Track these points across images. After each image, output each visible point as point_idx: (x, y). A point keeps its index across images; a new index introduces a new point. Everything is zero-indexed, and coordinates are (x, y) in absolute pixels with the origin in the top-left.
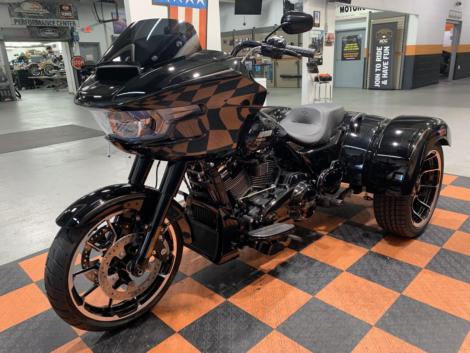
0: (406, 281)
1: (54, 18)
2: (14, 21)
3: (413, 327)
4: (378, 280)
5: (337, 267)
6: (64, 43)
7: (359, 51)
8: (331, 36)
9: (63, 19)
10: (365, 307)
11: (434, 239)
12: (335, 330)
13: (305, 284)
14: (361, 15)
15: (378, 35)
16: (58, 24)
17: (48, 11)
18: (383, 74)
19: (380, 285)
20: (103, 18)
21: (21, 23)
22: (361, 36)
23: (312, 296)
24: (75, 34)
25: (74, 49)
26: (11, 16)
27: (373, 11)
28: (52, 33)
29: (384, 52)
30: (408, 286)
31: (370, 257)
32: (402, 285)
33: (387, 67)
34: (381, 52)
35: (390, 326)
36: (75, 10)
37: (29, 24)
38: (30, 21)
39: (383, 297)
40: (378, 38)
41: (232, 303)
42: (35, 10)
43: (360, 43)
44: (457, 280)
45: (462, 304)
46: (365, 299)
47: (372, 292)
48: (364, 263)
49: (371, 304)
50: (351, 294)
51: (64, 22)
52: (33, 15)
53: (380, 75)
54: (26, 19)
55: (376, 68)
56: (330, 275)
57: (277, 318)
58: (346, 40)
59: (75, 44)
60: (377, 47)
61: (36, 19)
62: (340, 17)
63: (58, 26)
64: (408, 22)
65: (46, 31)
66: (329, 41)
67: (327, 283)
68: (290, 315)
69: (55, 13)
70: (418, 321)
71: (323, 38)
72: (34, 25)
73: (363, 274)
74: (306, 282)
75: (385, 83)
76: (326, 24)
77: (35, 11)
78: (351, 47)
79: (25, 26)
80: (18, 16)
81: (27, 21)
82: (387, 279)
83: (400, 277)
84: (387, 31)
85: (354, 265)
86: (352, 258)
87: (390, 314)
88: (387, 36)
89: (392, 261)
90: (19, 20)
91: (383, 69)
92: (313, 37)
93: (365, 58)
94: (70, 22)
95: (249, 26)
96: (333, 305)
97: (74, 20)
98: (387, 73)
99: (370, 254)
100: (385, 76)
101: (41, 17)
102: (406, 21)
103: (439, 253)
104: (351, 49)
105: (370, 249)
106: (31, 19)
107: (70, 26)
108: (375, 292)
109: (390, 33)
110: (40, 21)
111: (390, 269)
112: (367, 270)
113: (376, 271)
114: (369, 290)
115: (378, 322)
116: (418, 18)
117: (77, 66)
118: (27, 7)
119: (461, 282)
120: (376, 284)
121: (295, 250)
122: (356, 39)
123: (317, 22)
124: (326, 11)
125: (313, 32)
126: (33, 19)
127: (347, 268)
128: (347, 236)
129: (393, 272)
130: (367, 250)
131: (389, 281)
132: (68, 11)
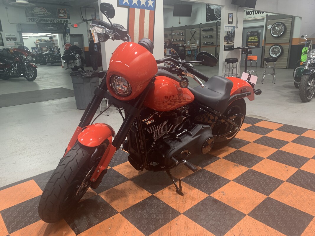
0: (300, 228)
1: (54, 18)
2: (28, 19)
4: (276, 226)
6: (60, 34)
7: (259, 42)
9: (60, 18)
14: (260, 17)
16: (56, 22)
17: (51, 13)
20: (86, 18)
21: (33, 21)
22: (260, 31)
24: (67, 29)
25: (66, 38)
26: (27, 16)
27: (269, 14)
28: (53, 27)
31: (268, 203)
36: (68, 13)
37: (38, 21)
42: (42, 12)
43: (259, 36)
48: (264, 208)
51: (60, 20)
52: (41, 16)
54: (36, 18)
56: (235, 219)
58: (249, 34)
59: (68, 35)
61: (43, 18)
62: (246, 18)
64: (294, 22)
65: (49, 26)
67: (232, 225)
69: (55, 14)
72: (41, 22)
73: (263, 218)
76: (237, 22)
78: (253, 39)
79: (35, 23)
80: (31, 16)
82: (284, 225)
83: (295, 224)
85: (255, 210)
86: (253, 204)
89: (287, 208)
90: (31, 19)
92: (227, 31)
93: (263, 46)
94: (65, 20)
95: (183, 24)
97: (67, 20)
99: (268, 200)
101: (46, 17)
102: (293, 21)
104: (253, 40)
105: (268, 196)
106: (39, 18)
107: (64, 23)
110: (45, 20)
113: (273, 217)
116: (301, 19)
118: (37, 10)
121: (207, 193)
122: (256, 33)
123: (230, 20)
124: (237, 13)
125: (228, 27)
126: (41, 18)
127: (249, 212)
128: (249, 182)
129: (289, 219)
130: (266, 197)
131: (285, 227)
132: (64, 13)
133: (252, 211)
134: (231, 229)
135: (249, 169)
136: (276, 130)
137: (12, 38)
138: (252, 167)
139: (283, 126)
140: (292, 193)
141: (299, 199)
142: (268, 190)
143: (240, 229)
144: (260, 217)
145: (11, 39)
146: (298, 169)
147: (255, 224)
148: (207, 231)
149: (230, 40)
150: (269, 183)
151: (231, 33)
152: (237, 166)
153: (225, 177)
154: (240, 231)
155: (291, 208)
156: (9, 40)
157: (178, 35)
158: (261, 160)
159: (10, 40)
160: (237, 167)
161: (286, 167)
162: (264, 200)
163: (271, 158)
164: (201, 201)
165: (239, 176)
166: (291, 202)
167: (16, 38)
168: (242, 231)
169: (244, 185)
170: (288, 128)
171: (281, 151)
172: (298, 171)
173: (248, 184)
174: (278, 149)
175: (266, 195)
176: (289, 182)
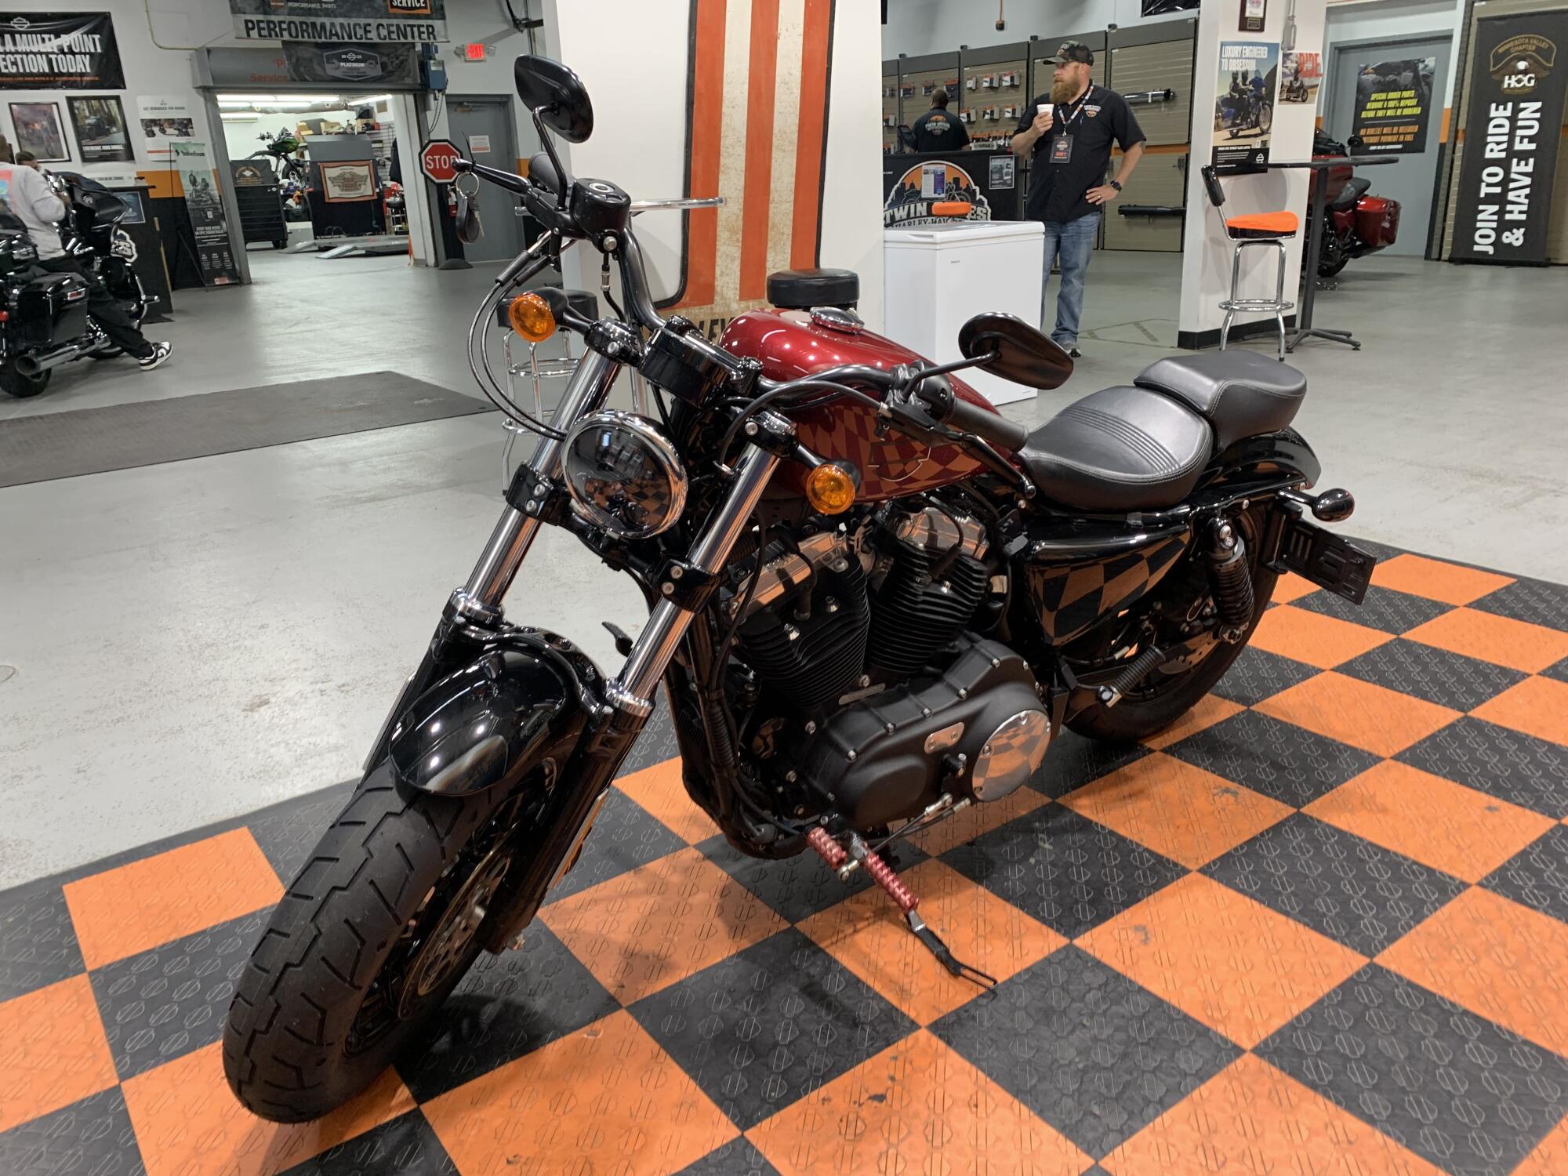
0: (1518, 1135)
1: (367, 16)
2: (243, 26)
4: (1393, 1115)
5: (1221, 1030)
7: (1422, 120)
8: (1309, 66)
9: (396, 16)
13: (1072, 1095)
16: (379, 35)
18: (1509, 207)
19: (1399, 1140)
20: (527, 12)
21: (265, 32)
22: (1431, 62)
23: (1090, 1161)
24: (433, 68)
25: (430, 115)
26: (235, 10)
28: (362, 65)
29: (1520, 123)
31: (1368, 994)
32: (1497, 1150)
33: (1527, 181)
34: (1507, 123)
37: (291, 35)
38: (292, 26)
41: (758, 1154)
43: (1425, 88)
48: (1341, 1022)
51: (398, 26)
53: (1496, 208)
54: (281, 18)
55: (1483, 185)
56: (1183, 1066)
58: (1372, 77)
59: (435, 99)
60: (1494, 106)
61: (312, 19)
63: (378, 41)
65: (344, 56)
66: (1298, 84)
67: (1167, 1100)
72: (306, 39)
73: (1327, 1072)
74: (1078, 1090)
75: (1515, 238)
76: (1291, 18)
78: (1391, 104)
79: (276, 43)
80: (257, 11)
81: (284, 26)
82: (1432, 1111)
83: (1491, 1110)
84: (1535, 42)
85: (1292, 1026)
86: (1289, 994)
88: (1537, 61)
89: (1465, 1026)
91: (1512, 185)
93: (1442, 146)
94: (419, 26)
95: (1017, 33)
97: (430, 22)
99: (1371, 981)
100: (1516, 213)
104: (1390, 113)
105: (1371, 956)
106: (297, 19)
109: (1545, 53)
111: (1452, 1064)
112: (1346, 1059)
113: (1384, 1067)
114: (1342, 1161)
120: (1378, 1134)
121: (1058, 930)
122: (1412, 74)
123: (1253, 11)
125: (1238, 48)
126: (302, 19)
127: (1263, 1036)
128: (1282, 884)
129: (1463, 1084)
130: (1359, 961)
131: (1439, 1123)
133: (1280, 1032)
134: (1158, 1120)
135: (1295, 810)
136: (1469, 606)
137: (171, 122)
138: (1309, 801)
139: (1508, 589)
140: (1499, 950)
141: (1533, 982)
142: (1374, 929)
143: (1202, 1121)
144: (1317, 1067)
145: (166, 125)
146: (1553, 822)
147: (1285, 1102)
148: (1038, 1121)
150: (1389, 889)
152: (1235, 794)
153: (1161, 851)
154: (1204, 1129)
155: (1486, 1024)
156: (156, 129)
157: (991, 88)
158: (1363, 767)
159: (163, 132)
160: (1232, 799)
161: (1490, 808)
162: (1351, 979)
163: (1419, 756)
164: (1027, 970)
165: (1236, 849)
166: (1489, 996)
167: (190, 120)
168: (1213, 1131)
169: (1252, 897)
170: (1533, 602)
171: (1477, 725)
172: (1551, 830)
173: (1279, 893)
174: (1461, 710)
175: (1362, 952)
176: (1494, 890)
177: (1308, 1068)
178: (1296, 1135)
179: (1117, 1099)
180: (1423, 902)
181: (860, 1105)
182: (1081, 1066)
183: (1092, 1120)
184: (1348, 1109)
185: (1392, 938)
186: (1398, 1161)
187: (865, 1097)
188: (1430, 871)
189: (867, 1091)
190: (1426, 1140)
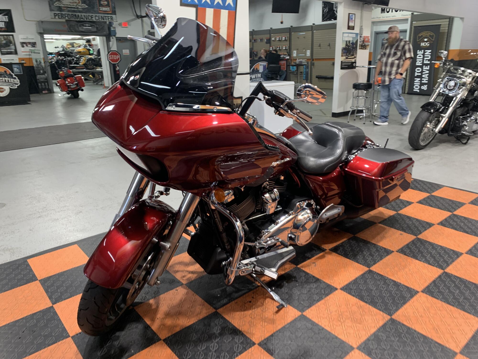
0: (399, 304)
1: (92, 13)
2: (53, 15)
3: (396, 353)
4: (371, 301)
5: (333, 285)
6: (101, 37)
8: (367, 39)
9: (101, 13)
10: (352, 327)
11: (439, 261)
12: (316, 349)
13: (297, 300)
14: (403, 17)
15: (419, 37)
17: (87, 5)
18: (423, 79)
19: (372, 306)
20: (141, 13)
21: (60, 17)
24: (112, 29)
25: (111, 43)
26: (51, 10)
27: (415, 14)
28: (90, 28)
29: (426, 56)
30: (399, 309)
31: (368, 276)
32: (394, 307)
33: (428, 72)
34: (422, 55)
35: (372, 350)
36: (114, 6)
37: (68, 18)
38: (69, 15)
39: (372, 319)
40: (419, 41)
44: (451, 307)
45: (451, 332)
46: (353, 319)
47: (362, 313)
48: (361, 282)
49: (359, 325)
50: (340, 313)
51: (102, 16)
52: (73, 9)
53: (419, 79)
54: (65, 13)
55: (416, 73)
56: (323, 293)
57: (261, 333)
59: (113, 38)
60: (418, 51)
61: (74, 14)
62: (380, 18)
63: (95, 20)
64: (452, 24)
65: (85, 25)
66: (363, 44)
67: (319, 300)
68: (275, 331)
69: (93, 8)
70: (402, 346)
71: (357, 41)
72: (73, 19)
73: (357, 293)
74: (298, 298)
75: (425, 88)
76: (362, 26)
77: (74, 5)
79: (64, 20)
80: (58, 10)
81: (66, 15)
82: (380, 300)
83: (394, 299)
84: (429, 33)
85: (350, 284)
86: (349, 277)
87: (375, 337)
88: (430, 39)
89: (390, 282)
90: (59, 14)
91: (424, 73)
92: (346, 40)
94: (108, 17)
95: (286, 25)
96: (320, 324)
97: (111, 15)
98: (427, 77)
99: (369, 273)
100: (425, 81)
101: (80, 12)
102: (450, 23)
103: (440, 277)
106: (70, 13)
107: (107, 21)
108: (365, 313)
109: (432, 37)
110: (78, 15)
111: (386, 290)
112: (362, 290)
113: (370, 291)
114: (359, 311)
115: (360, 345)
116: (463, 21)
117: (113, 60)
118: (67, 1)
119: (456, 309)
120: (368, 305)
123: (351, 24)
124: (361, 13)
125: (347, 34)
126: (72, 13)
127: (343, 286)
128: (349, 252)
129: (388, 294)
130: (366, 269)
131: (382, 302)
132: (106, 6)
133: (347, 285)
134: (317, 304)
135: (354, 235)
137: (30, 43)
138: (357, 233)
140: (399, 265)
142: (371, 262)
145: (28, 44)
146: (415, 237)
147: (346, 299)
149: (349, 54)
150: (375, 253)
151: (353, 44)
155: (395, 282)
156: (25, 45)
157: (279, 40)
158: (371, 225)
159: (27, 46)
161: (401, 234)
162: (364, 273)
166: (396, 276)
167: (35, 43)
168: (329, 306)
169: (342, 255)
171: (400, 215)
172: (415, 239)
173: (348, 254)
174: (396, 211)
175: (368, 267)
176: (400, 253)
177: (353, 292)
178: (349, 306)
179: (307, 300)
180: (383, 255)
181: (245, 303)
182: (299, 293)
183: (301, 305)
184: (361, 300)
185: (374, 264)
186: (372, 310)
187: (246, 302)
188: (385, 249)
189: (247, 300)
190: (379, 306)
